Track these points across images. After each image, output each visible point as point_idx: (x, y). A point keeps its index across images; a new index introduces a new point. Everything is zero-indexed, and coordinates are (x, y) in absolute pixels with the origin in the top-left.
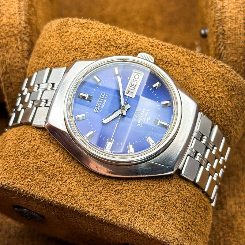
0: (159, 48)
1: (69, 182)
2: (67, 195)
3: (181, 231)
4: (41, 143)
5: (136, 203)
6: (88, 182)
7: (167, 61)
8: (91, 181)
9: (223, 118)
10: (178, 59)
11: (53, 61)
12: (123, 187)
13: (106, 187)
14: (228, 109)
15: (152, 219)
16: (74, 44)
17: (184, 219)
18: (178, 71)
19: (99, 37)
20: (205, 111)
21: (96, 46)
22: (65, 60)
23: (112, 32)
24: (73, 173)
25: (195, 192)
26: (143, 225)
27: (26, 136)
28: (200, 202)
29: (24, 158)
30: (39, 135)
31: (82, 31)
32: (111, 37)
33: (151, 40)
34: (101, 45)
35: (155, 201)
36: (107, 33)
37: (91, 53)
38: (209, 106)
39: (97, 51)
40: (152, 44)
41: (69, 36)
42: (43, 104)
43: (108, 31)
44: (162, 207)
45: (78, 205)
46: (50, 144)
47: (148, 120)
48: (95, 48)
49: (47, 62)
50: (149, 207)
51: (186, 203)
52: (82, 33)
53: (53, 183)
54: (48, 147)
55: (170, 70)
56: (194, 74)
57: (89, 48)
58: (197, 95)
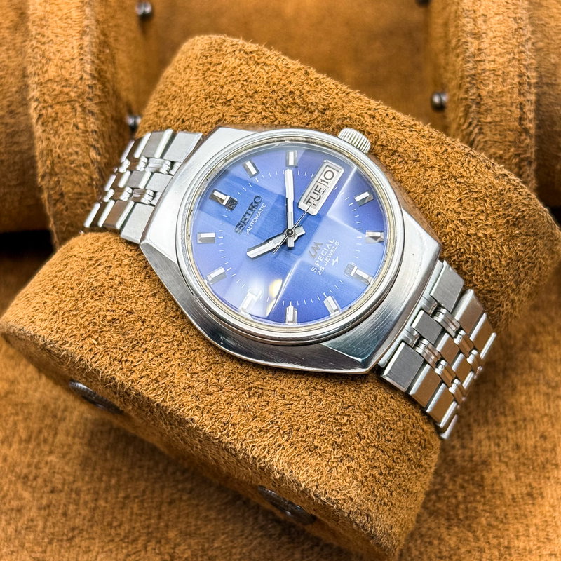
0: (385, 123)
1: (166, 356)
2: (157, 382)
3: (362, 484)
4: (130, 273)
5: (284, 418)
6: (202, 364)
7: (395, 151)
8: (208, 362)
9: (488, 278)
10: (419, 150)
11: (182, 116)
12: (265, 384)
13: (233, 378)
14: (501, 261)
15: (310, 453)
16: (225, 91)
17: (373, 462)
18: (413, 174)
19: (274, 84)
20: (453, 258)
21: (265, 101)
22: (204, 119)
23: (302, 77)
24: (178, 341)
25: (405, 412)
26: (290, 463)
27: (105, 256)
28: (411, 433)
29: (92, 298)
30: (129, 257)
31: (244, 67)
32: (297, 87)
33: (374, 103)
34: (276, 101)
35: (321, 421)
36: (293, 79)
37: (254, 113)
38: (462, 250)
39: (265, 111)
40: (373, 113)
41: (220, 73)
42: (146, 199)
43: (295, 74)
44: (333, 433)
45: (176, 404)
46: (145, 278)
47: (334, 262)
48: (263, 104)
49: (172, 118)
50: (307, 431)
51: (381, 431)
52: (244, 71)
53: (136, 354)
54: (141, 283)
55: (398, 169)
56: (444, 185)
57: (252, 102)
58: (442, 226)
